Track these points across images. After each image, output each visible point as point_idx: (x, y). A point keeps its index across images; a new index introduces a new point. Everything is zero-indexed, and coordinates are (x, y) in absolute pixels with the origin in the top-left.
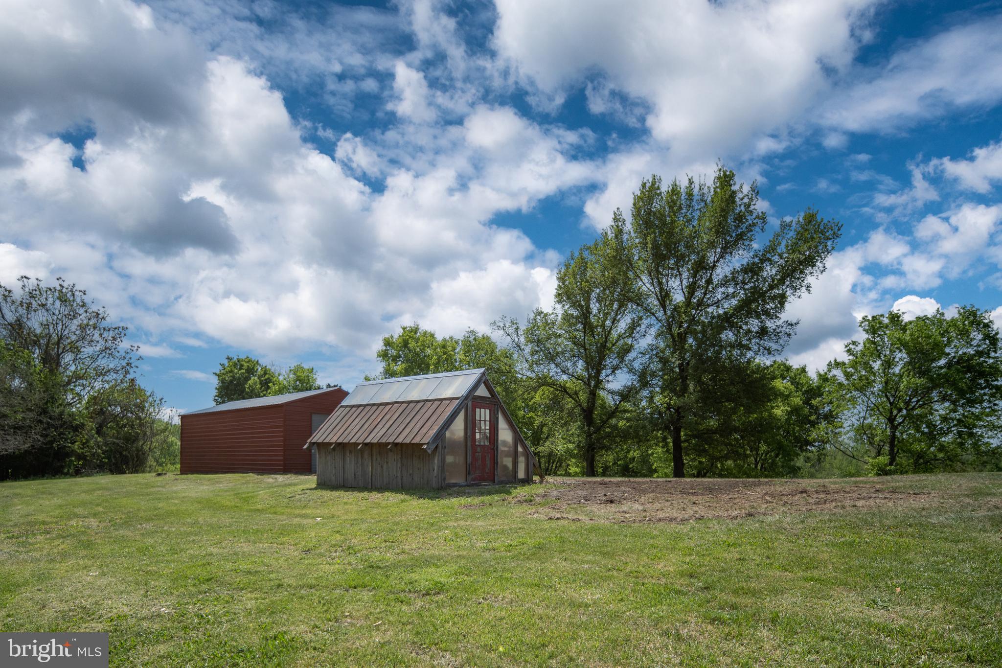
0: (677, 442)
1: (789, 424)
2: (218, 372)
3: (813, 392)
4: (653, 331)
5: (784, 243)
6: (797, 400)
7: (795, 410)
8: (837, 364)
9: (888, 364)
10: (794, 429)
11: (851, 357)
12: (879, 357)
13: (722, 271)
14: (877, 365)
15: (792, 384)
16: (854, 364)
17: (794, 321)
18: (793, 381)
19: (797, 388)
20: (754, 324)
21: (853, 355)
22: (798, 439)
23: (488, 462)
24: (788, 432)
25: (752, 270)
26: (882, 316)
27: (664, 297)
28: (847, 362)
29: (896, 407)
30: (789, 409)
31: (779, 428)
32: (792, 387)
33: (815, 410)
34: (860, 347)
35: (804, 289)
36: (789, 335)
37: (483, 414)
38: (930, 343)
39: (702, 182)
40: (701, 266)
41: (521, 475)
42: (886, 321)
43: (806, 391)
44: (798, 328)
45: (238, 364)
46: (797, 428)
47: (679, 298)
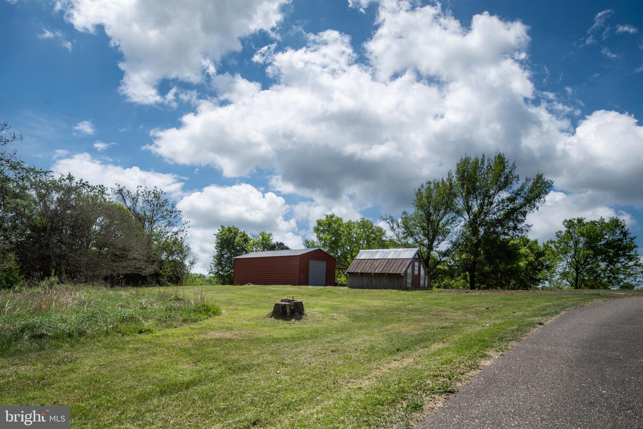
0: (472, 277)
1: (527, 270)
2: (216, 234)
3: (540, 254)
4: (462, 223)
5: (527, 188)
6: (532, 258)
7: (530, 263)
8: (552, 242)
9: (576, 243)
10: (529, 272)
11: (559, 239)
12: (572, 239)
13: (496, 199)
14: (571, 243)
15: (529, 249)
16: (560, 242)
17: (530, 225)
18: (530, 248)
19: (532, 252)
20: (511, 224)
21: (560, 238)
22: (532, 279)
23: (418, 281)
24: (526, 275)
25: (511, 200)
26: (574, 219)
27: (469, 209)
28: (556, 241)
29: (579, 263)
30: (527, 263)
31: (521, 272)
32: (529, 251)
33: (541, 264)
34: (563, 234)
35: (535, 208)
36: (528, 231)
37: (417, 264)
38: (595, 235)
39: (489, 158)
40: (487, 195)
41: (426, 286)
42: (576, 222)
43: (537, 253)
44: (532, 228)
45: (229, 230)
46: (531, 272)
47: (475, 209)
